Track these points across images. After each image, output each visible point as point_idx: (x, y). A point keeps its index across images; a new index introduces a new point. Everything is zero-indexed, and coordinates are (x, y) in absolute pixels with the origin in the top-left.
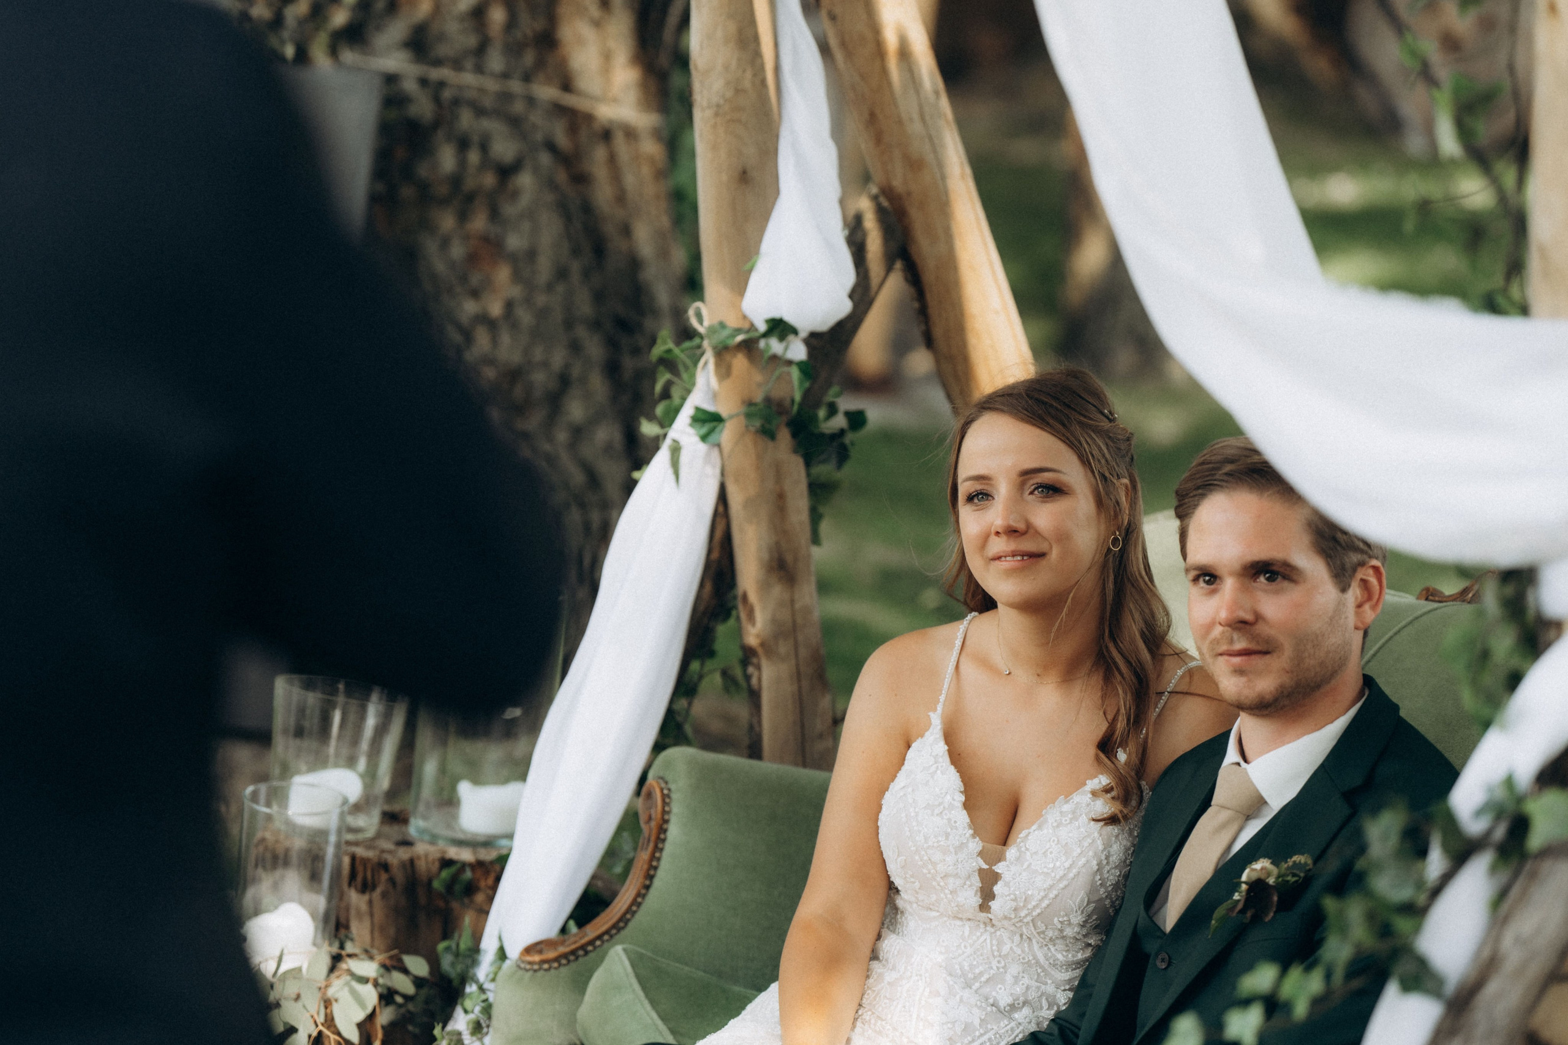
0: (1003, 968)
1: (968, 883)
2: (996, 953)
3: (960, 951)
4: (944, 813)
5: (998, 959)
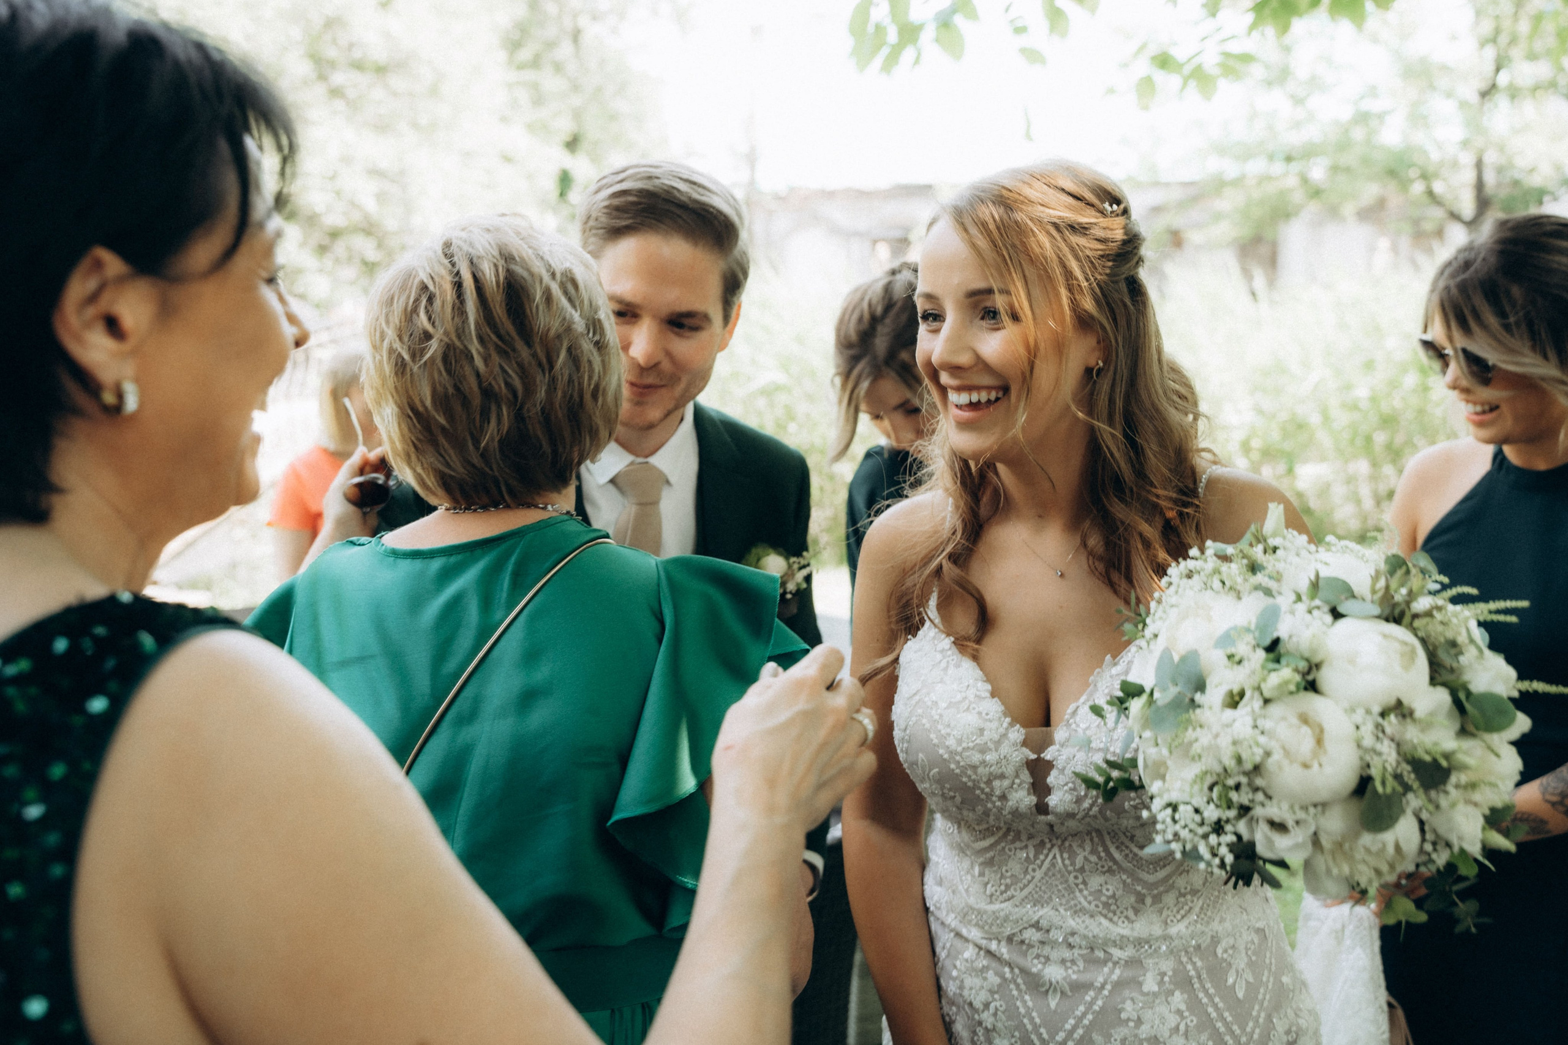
0: (1082, 883)
1: (1017, 781)
2: (1070, 868)
3: (1028, 877)
4: (971, 707)
5: (1075, 874)
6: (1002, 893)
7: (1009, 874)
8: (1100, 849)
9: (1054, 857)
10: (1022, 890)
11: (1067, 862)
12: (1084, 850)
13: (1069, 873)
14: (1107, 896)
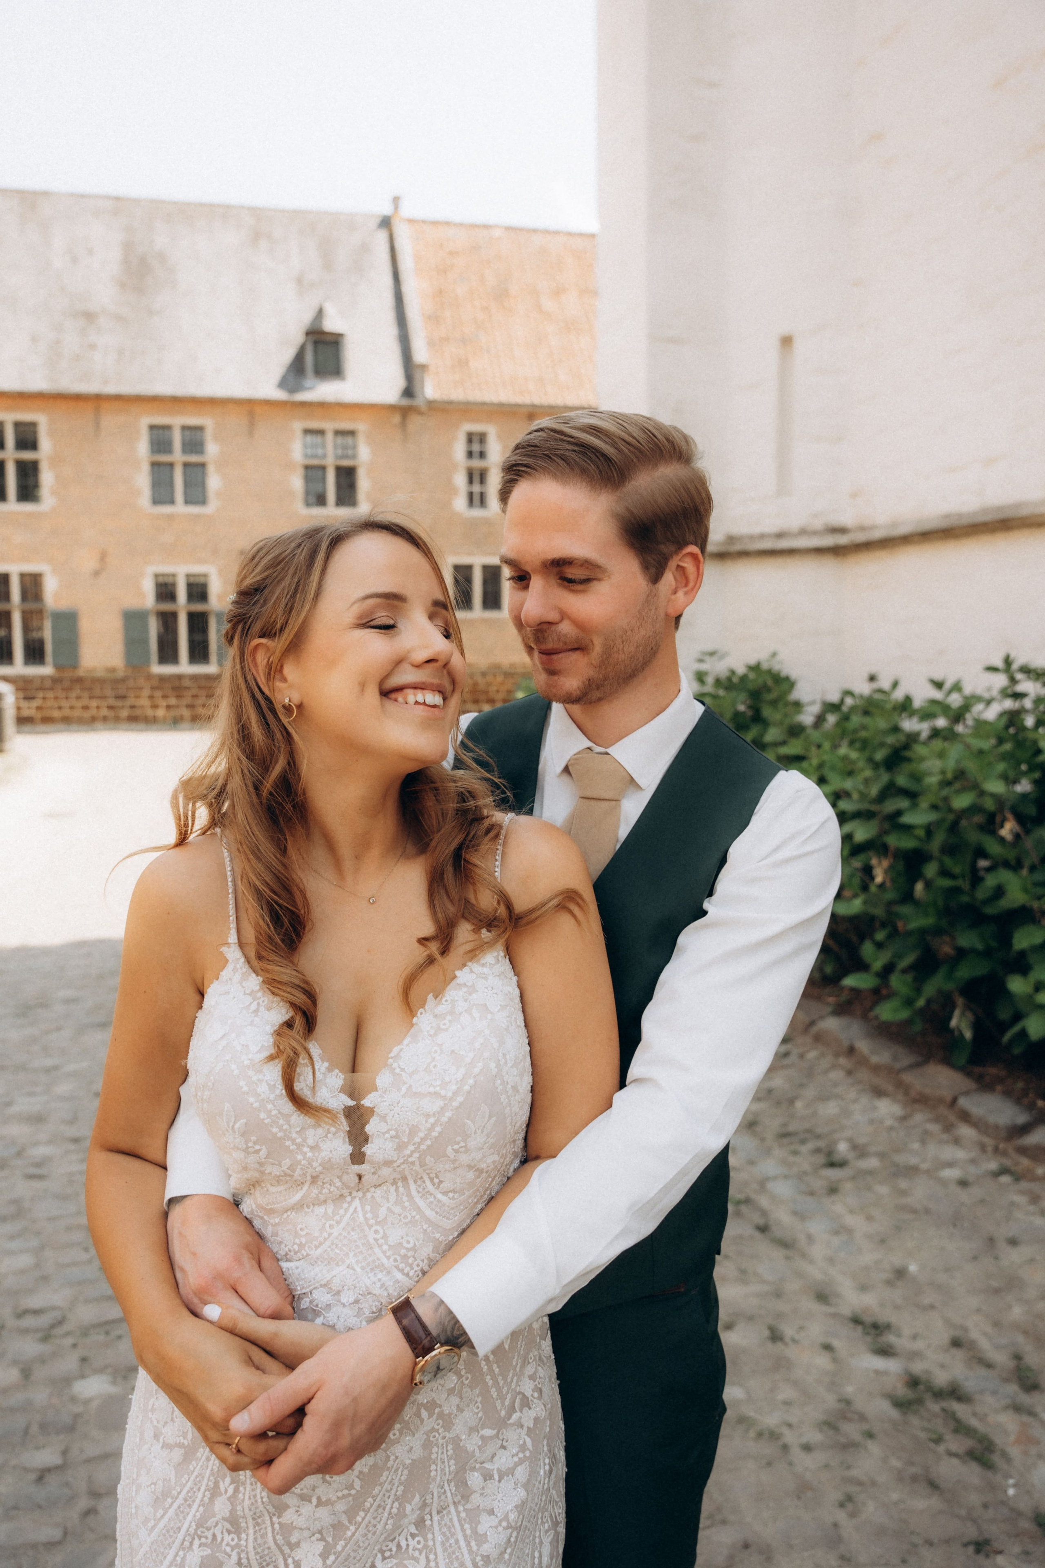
7: (303, 1233)
8: (405, 1198)
11: (369, 1215)
12: (388, 1201)
13: (370, 1227)
14: (407, 1249)
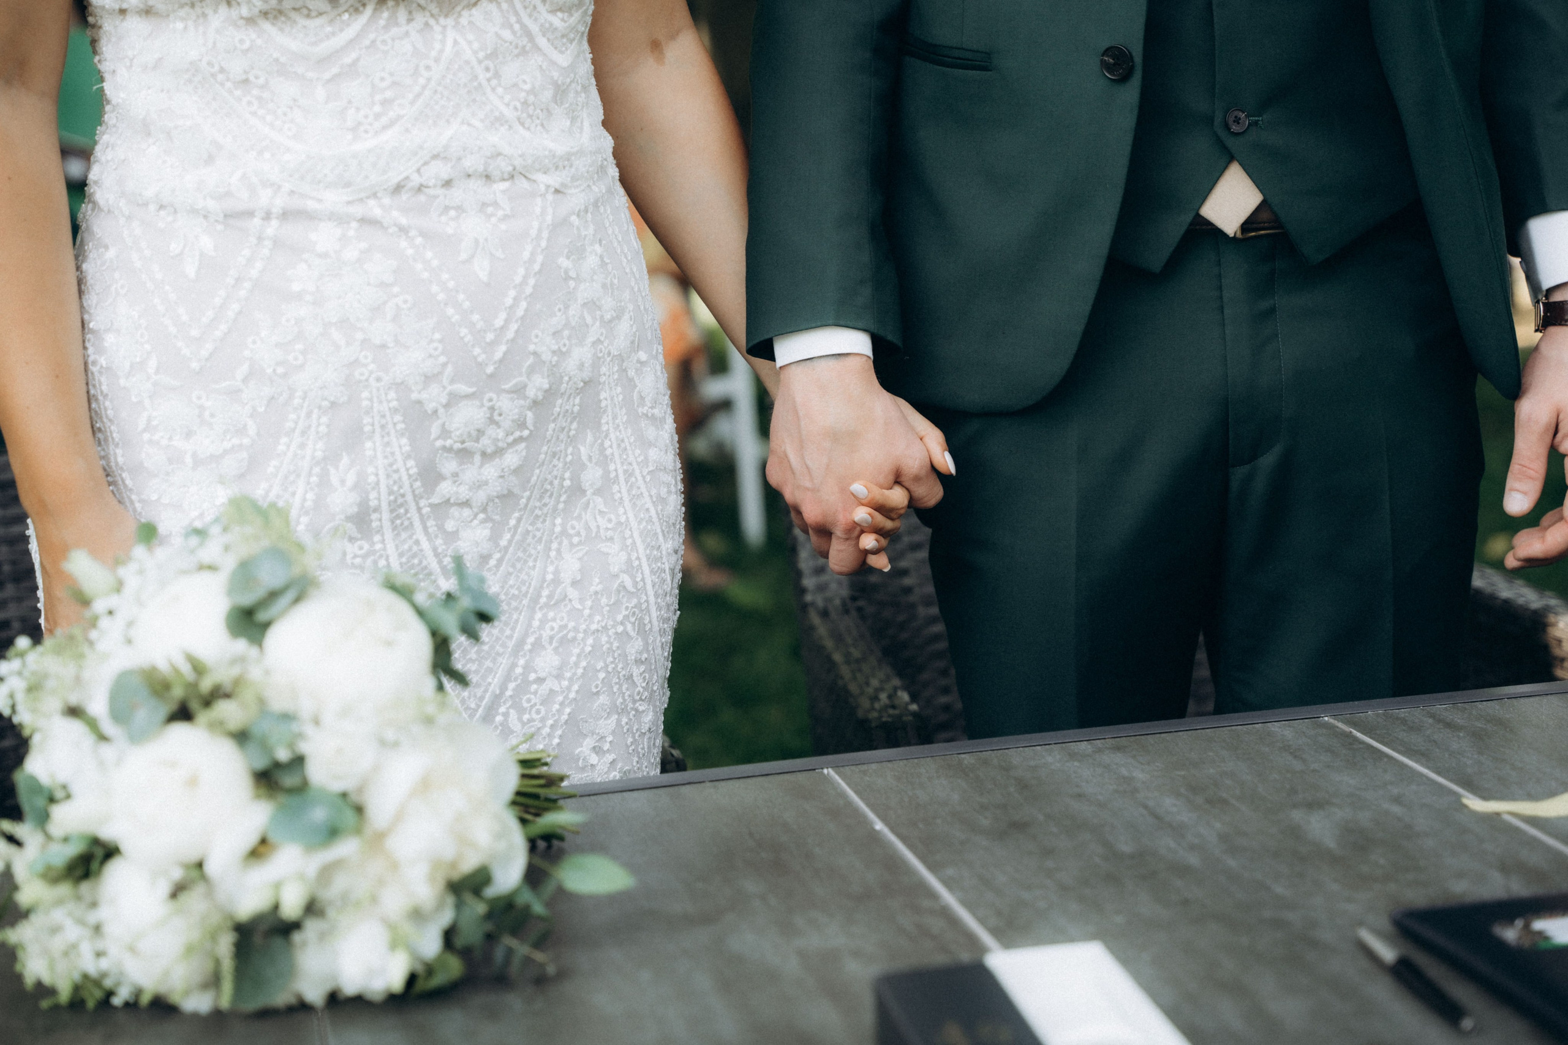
6: (377, 116)
8: (512, 19)
9: (456, 42)
10: (412, 103)
